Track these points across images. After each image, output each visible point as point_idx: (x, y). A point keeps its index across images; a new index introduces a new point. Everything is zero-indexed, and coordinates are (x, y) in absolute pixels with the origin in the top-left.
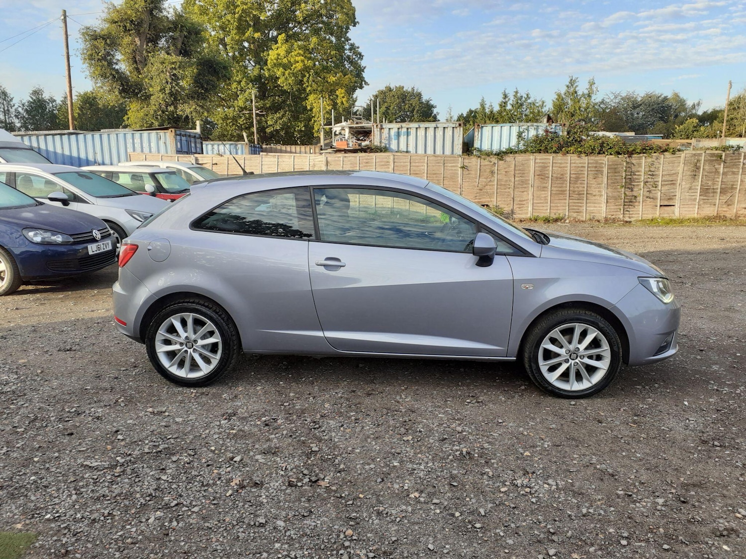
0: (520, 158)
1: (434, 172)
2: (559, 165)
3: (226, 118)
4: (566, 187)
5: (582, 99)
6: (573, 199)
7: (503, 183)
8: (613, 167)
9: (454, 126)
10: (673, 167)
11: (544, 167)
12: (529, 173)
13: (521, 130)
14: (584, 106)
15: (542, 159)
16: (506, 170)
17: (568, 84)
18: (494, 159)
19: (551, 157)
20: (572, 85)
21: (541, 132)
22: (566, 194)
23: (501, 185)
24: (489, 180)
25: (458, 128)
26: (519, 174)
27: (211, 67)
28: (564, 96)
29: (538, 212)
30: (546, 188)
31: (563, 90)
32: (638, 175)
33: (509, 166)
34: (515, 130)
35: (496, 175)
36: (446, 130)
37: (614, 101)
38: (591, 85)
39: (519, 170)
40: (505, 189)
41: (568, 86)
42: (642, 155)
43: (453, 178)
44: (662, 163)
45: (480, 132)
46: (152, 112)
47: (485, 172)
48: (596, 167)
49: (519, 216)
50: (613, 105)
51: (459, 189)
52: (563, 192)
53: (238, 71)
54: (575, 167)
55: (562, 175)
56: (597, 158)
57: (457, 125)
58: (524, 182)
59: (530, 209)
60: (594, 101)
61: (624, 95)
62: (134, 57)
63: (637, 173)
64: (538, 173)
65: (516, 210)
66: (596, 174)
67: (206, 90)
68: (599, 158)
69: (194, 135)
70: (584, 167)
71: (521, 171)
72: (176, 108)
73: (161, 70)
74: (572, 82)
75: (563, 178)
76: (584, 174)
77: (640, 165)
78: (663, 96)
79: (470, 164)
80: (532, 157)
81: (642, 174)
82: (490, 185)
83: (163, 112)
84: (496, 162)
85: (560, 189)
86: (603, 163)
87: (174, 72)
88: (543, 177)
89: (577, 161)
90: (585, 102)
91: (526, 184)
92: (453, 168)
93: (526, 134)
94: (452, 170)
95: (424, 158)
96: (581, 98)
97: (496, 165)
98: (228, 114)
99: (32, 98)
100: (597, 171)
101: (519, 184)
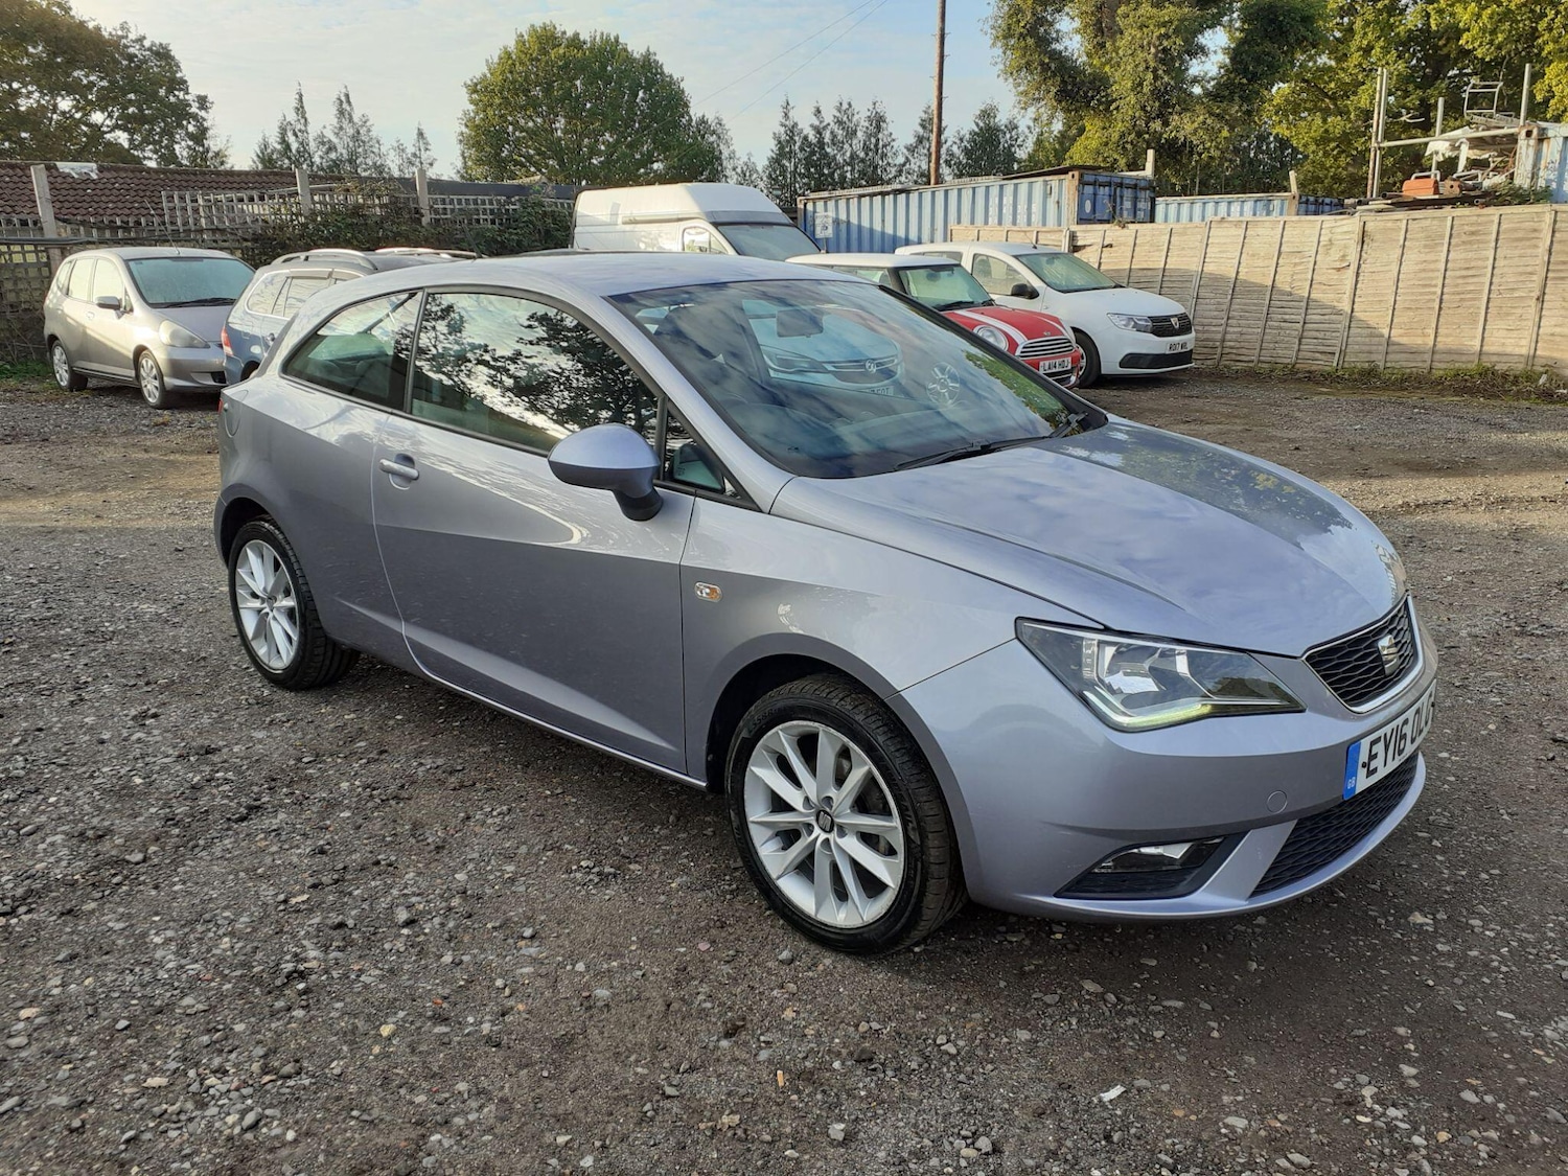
3: (1323, 140)
27: (1272, 21)
46: (1115, 136)
53: (1367, 24)
62: (1099, 22)
67: (1253, 78)
69: (1134, 182)
72: (1166, 124)
73: (1139, 42)
83: (1139, 134)
87: (1165, 43)
98: (1331, 129)
99: (977, 125)
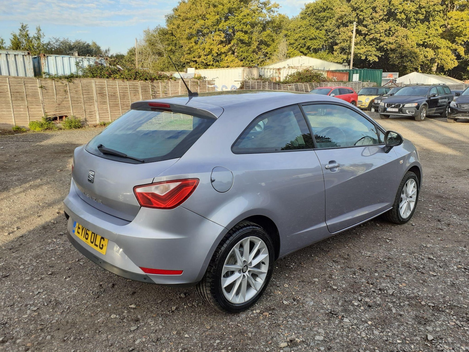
0: (85, 81)
1: (16, 91)
2: (111, 86)
4: (118, 101)
5: (34, 40)
6: (124, 110)
7: (75, 99)
8: (144, 88)
9: (23, 54)
10: (176, 88)
11: (102, 88)
12: (92, 92)
13: (78, 61)
14: (36, 45)
15: (100, 82)
16: (76, 90)
17: (21, 28)
18: (65, 82)
19: (106, 81)
20: (24, 30)
21: (92, 63)
22: (119, 106)
23: (74, 101)
24: (64, 97)
25: (28, 56)
26: (85, 92)
28: (19, 37)
29: (103, 119)
30: (106, 102)
31: (17, 33)
32: (159, 94)
33: (77, 87)
34: (73, 60)
35: (69, 93)
36: (17, 57)
37: (56, 44)
38: (39, 31)
39: (85, 90)
40: (78, 104)
41: (20, 30)
42: (158, 81)
43: (35, 95)
44: (170, 86)
45: (46, 61)
47: (60, 91)
48: (134, 88)
49: (91, 123)
50: (56, 46)
51: (41, 104)
52: (117, 105)
54: (122, 88)
55: (114, 93)
56: (133, 82)
57: (26, 53)
58: (90, 99)
59: (98, 117)
60: (42, 43)
61: (62, 40)
63: (158, 92)
64: (99, 92)
65: (88, 119)
66: (135, 93)
68: (135, 82)
70: (127, 88)
71: (87, 90)
74: (23, 28)
75: (115, 95)
76: (128, 93)
77: (158, 87)
78: (86, 43)
79: (46, 85)
80: (93, 81)
81: (161, 92)
82: (66, 101)
84: (67, 84)
85: (115, 103)
86: (138, 86)
88: (102, 95)
89: (122, 84)
90: (37, 43)
91: (92, 100)
92: (33, 88)
93: (81, 63)
94: (32, 89)
95: (5, 79)
96: (32, 39)
97: (68, 86)
100: (135, 91)
101: (87, 100)
